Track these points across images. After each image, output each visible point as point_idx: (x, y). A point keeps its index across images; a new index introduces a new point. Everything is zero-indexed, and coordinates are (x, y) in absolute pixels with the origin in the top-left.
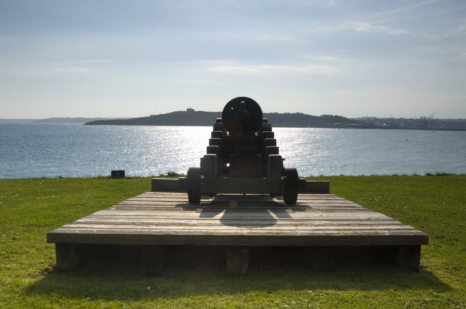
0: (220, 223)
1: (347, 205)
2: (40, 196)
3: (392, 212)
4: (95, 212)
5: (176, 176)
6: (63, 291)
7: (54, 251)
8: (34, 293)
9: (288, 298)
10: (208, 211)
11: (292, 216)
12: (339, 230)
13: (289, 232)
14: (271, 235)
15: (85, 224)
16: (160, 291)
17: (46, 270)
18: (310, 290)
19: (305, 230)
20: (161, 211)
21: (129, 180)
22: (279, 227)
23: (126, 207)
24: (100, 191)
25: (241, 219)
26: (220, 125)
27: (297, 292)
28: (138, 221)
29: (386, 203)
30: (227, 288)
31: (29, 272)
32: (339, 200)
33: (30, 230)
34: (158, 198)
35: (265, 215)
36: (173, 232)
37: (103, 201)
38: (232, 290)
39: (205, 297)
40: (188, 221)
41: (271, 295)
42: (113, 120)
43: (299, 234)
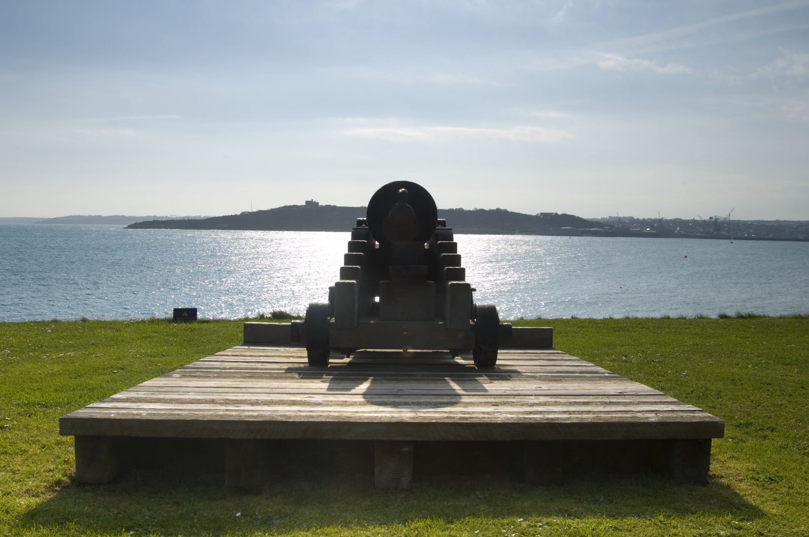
0: (362, 400)
1: (584, 369)
2: (48, 352)
3: (660, 381)
4: (145, 380)
5: (287, 318)
6: (87, 519)
7: (72, 449)
8: (36, 524)
9: (481, 531)
10: (342, 379)
11: (487, 389)
12: (570, 413)
13: (482, 416)
14: (452, 421)
15: (126, 402)
16: (258, 519)
17: (58, 483)
18: (520, 518)
19: (510, 413)
20: (261, 380)
21: (204, 324)
22: (465, 407)
23: (198, 371)
24: (153, 344)
25: (400, 393)
26: (364, 230)
27: (497, 521)
28: (220, 397)
29: (650, 365)
30: (376, 515)
31: (28, 487)
32: (569, 360)
33: (30, 412)
34: (255, 356)
35: (440, 387)
36: (281, 416)
37: (158, 362)
38: (384, 519)
39: (336, 529)
40: (307, 397)
41: (452, 526)
42: (177, 220)
43: (500, 421)
